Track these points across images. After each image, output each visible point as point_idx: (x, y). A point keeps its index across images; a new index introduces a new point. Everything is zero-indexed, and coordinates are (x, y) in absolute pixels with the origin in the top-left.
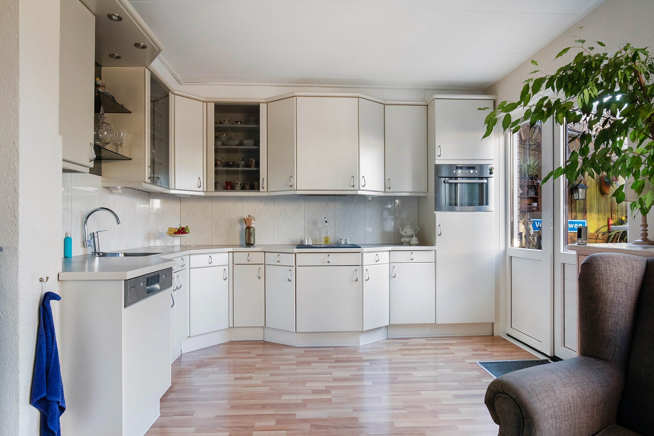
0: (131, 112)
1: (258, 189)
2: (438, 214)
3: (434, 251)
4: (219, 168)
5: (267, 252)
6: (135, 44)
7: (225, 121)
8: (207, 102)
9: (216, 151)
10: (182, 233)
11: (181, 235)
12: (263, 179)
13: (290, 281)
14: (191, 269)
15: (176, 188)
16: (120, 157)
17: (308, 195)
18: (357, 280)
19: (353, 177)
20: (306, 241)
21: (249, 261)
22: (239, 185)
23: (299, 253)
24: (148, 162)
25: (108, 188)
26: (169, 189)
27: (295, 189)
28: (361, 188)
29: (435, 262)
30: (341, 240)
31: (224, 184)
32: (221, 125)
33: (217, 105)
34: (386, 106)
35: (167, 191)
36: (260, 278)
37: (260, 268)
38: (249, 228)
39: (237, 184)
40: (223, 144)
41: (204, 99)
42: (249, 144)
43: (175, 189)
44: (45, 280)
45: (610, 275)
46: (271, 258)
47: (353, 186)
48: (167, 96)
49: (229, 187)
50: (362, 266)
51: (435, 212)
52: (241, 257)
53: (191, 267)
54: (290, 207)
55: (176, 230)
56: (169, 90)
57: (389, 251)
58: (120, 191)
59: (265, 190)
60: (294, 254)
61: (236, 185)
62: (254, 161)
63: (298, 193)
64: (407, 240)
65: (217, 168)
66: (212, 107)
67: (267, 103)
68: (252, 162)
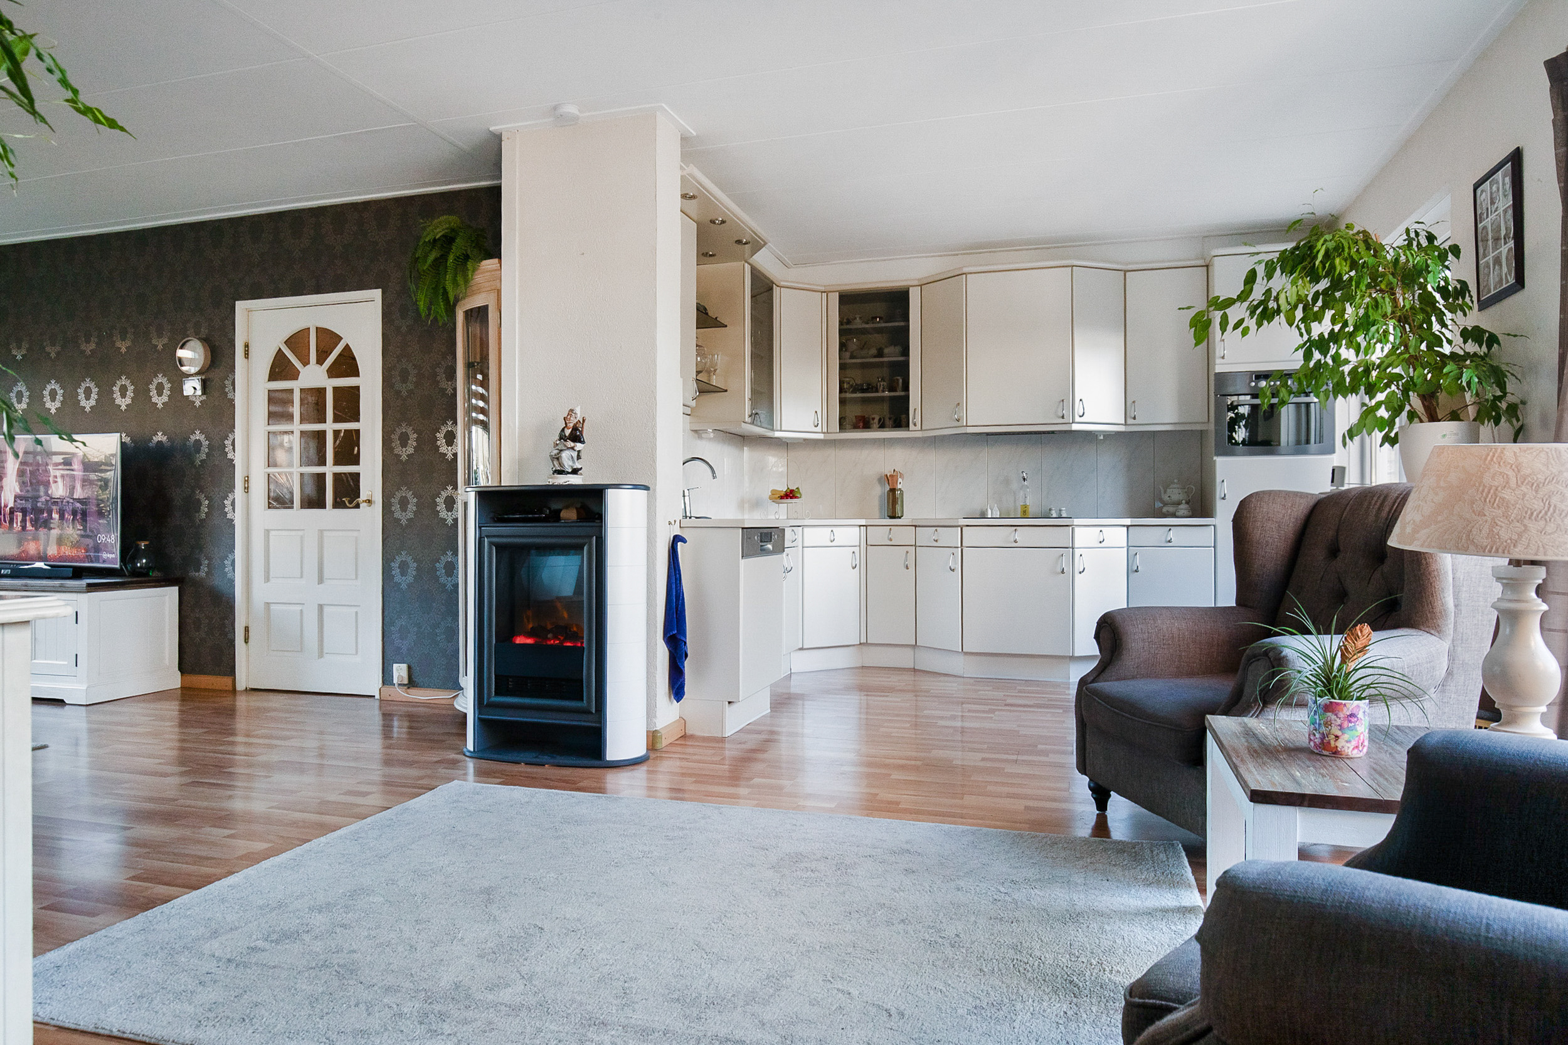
0: (726, 326)
1: (908, 426)
2: (1220, 461)
3: (1213, 527)
4: (848, 395)
5: (919, 526)
6: (736, 242)
7: (856, 318)
8: (827, 292)
9: (842, 367)
10: (791, 498)
11: (789, 500)
12: (915, 409)
13: (953, 570)
14: (805, 549)
15: (783, 429)
16: (712, 388)
17: (988, 434)
18: (1063, 572)
19: (1063, 400)
20: (989, 511)
21: (891, 540)
22: (876, 421)
23: (968, 526)
24: (748, 394)
25: (696, 431)
26: (773, 430)
27: (965, 424)
28: (1077, 419)
29: (1214, 547)
30: (1050, 510)
31: (854, 420)
32: (848, 327)
33: (844, 296)
34: (1128, 274)
35: (770, 434)
36: (907, 568)
37: (907, 552)
38: (893, 490)
39: (873, 419)
40: (852, 357)
41: (823, 289)
42: (892, 354)
43: (781, 431)
44: (673, 523)
45: (1258, 513)
46: (925, 536)
47: (1063, 417)
48: (771, 289)
49: (861, 424)
50: (1073, 548)
51: (1215, 458)
52: (878, 535)
53: (805, 545)
54: (965, 456)
55: (782, 494)
56: (773, 283)
57: (1128, 527)
58: (712, 435)
59: (919, 427)
60: (959, 529)
61: (872, 422)
62: (901, 381)
63: (970, 430)
64: (1171, 509)
65: (843, 395)
66: (835, 299)
67: (921, 286)
68: (898, 383)
